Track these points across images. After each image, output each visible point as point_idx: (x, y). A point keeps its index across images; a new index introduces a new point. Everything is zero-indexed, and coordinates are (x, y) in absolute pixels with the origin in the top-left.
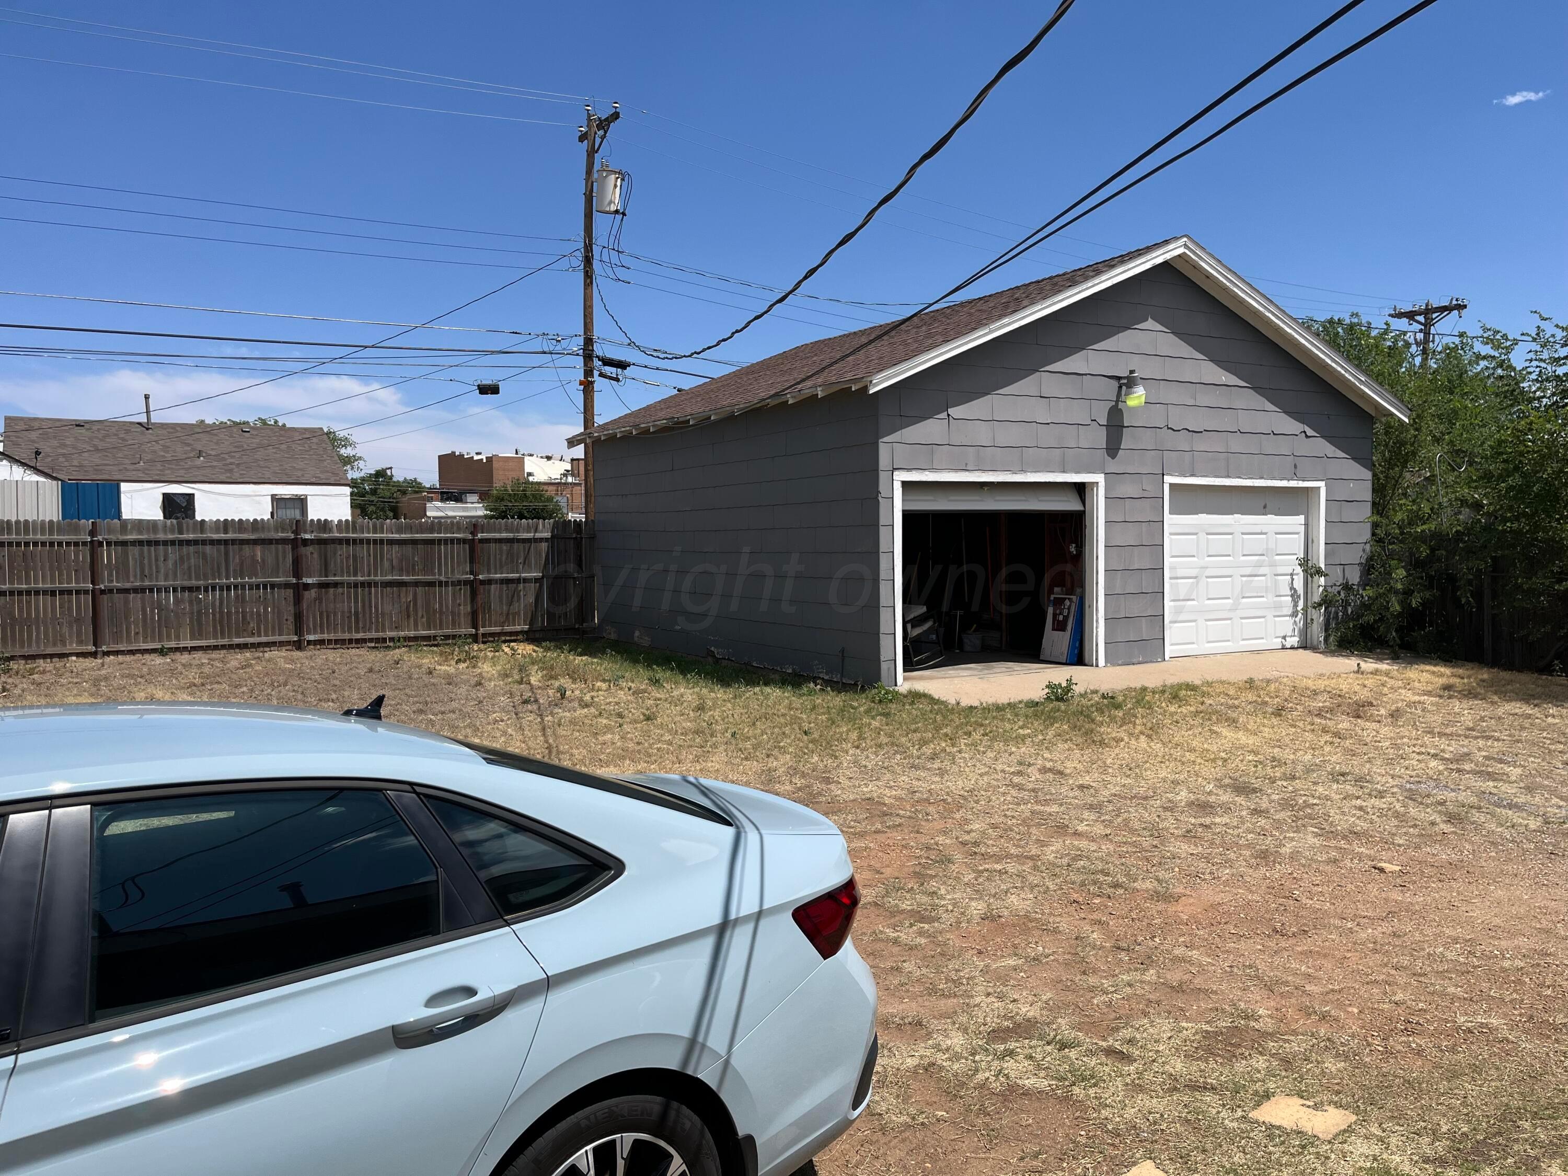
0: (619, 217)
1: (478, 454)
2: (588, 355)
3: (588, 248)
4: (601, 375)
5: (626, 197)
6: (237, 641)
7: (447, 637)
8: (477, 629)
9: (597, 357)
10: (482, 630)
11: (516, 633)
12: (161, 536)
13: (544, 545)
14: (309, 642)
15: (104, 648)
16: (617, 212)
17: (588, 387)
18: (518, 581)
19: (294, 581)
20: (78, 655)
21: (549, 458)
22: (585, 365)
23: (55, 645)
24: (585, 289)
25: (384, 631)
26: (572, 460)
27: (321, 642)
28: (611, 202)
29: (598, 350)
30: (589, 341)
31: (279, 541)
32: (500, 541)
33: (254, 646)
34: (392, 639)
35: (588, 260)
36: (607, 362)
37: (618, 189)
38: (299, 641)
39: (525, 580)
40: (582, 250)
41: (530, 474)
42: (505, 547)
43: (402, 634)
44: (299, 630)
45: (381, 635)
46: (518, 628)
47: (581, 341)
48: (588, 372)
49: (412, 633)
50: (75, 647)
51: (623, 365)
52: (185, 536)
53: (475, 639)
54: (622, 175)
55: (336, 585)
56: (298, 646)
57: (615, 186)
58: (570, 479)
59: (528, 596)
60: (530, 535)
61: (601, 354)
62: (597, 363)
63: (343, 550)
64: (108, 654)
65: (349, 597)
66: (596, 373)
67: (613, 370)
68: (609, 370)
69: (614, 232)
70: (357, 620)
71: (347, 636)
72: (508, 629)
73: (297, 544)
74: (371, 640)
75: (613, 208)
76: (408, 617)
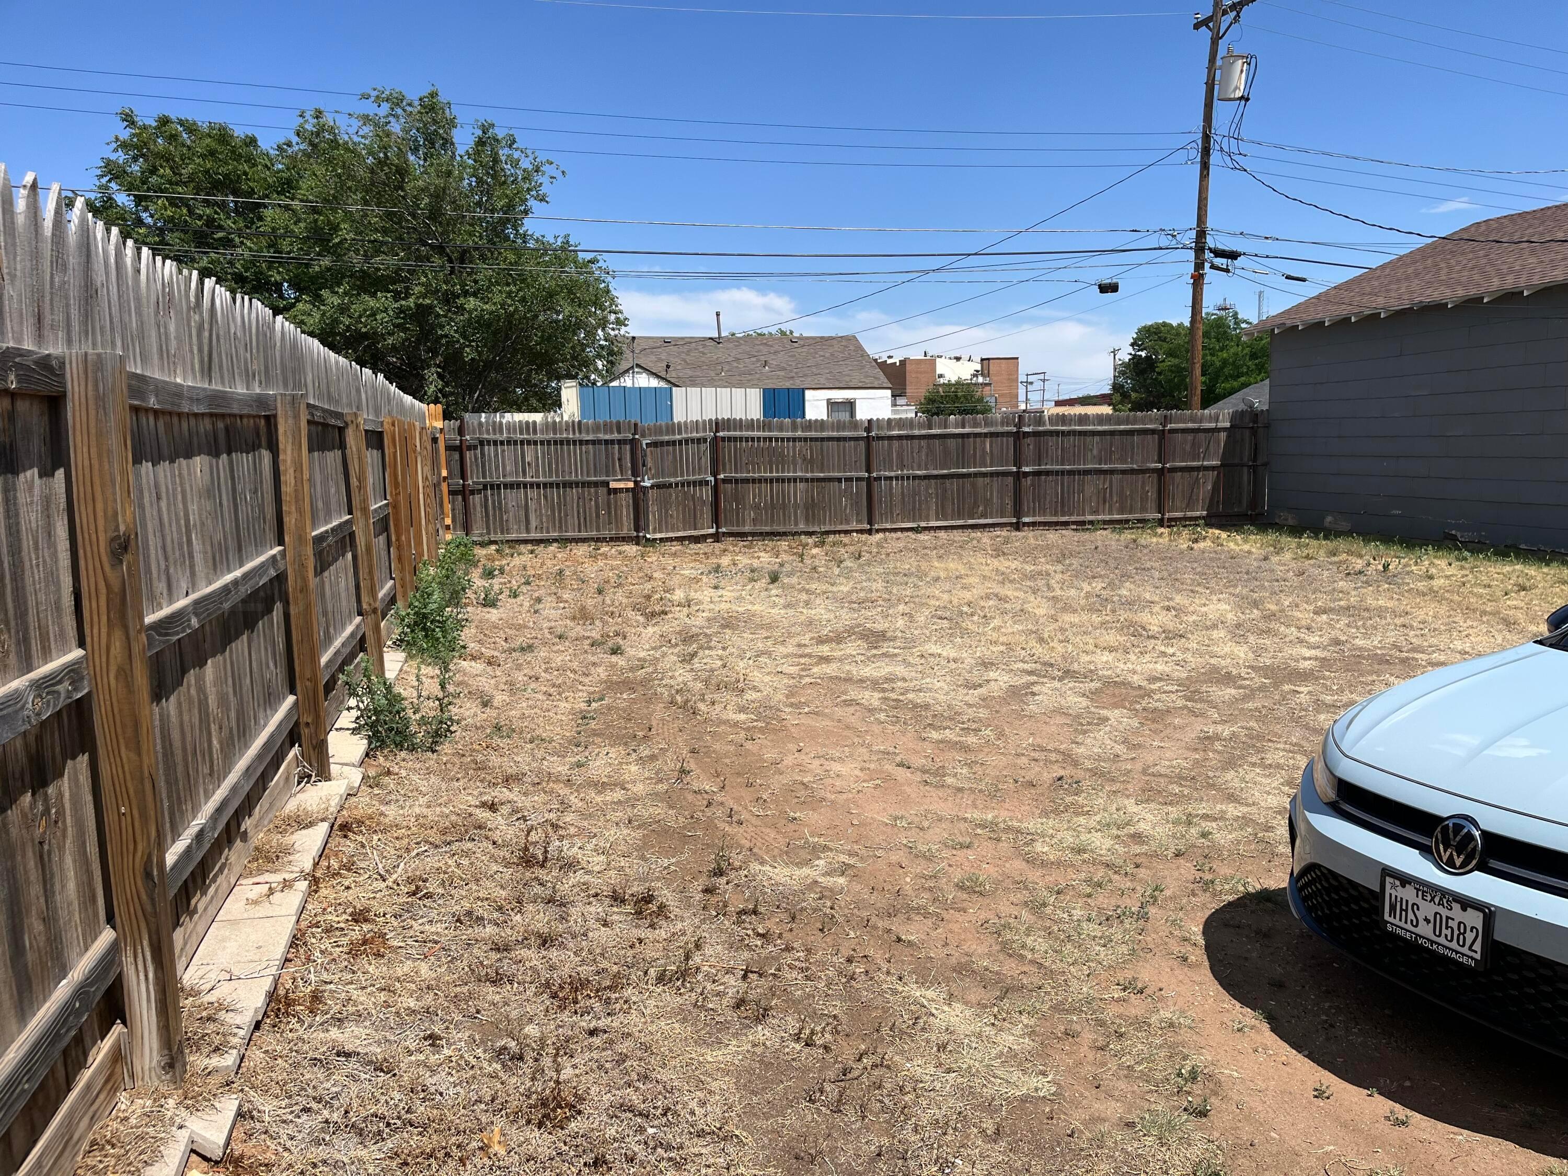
0: (1243, 102)
1: (890, 357)
2: (1200, 248)
3: (1206, 138)
4: (1213, 267)
5: (1250, 83)
6: (971, 522)
7: (1139, 521)
8: (1163, 515)
9: (1210, 249)
10: (1167, 516)
11: (1196, 518)
12: (916, 432)
13: (1223, 435)
14: (1025, 524)
15: (876, 526)
16: (1242, 98)
17: (1198, 280)
18: (1198, 469)
19: (1014, 469)
20: (857, 531)
21: (958, 359)
22: (1197, 257)
23: (841, 523)
24: (1201, 181)
25: (1084, 515)
26: (982, 360)
27: (1034, 524)
28: (1237, 88)
29: (1210, 242)
30: (1201, 234)
31: (1002, 434)
32: (1184, 431)
33: (984, 526)
34: (1091, 523)
35: (1206, 152)
36: (1219, 253)
37: (1244, 75)
38: (1018, 523)
39: (1206, 468)
40: (1200, 142)
41: (941, 376)
42: (1190, 437)
43: (1100, 517)
44: (1018, 513)
45: (1081, 518)
46: (1198, 513)
47: (1193, 234)
48: (1199, 266)
49: (1107, 517)
50: (854, 525)
51: (1233, 255)
52: (933, 431)
53: (1161, 523)
54: (1249, 59)
55: (1048, 473)
56: (1017, 527)
57: (1242, 71)
58: (980, 379)
59: (1207, 485)
60: (1213, 425)
61: (1212, 246)
62: (1208, 255)
63: (1051, 441)
64: (878, 531)
65: (1057, 484)
66: (1207, 265)
67: (1224, 261)
68: (1220, 261)
69: (1236, 120)
70: (1063, 506)
71: (1054, 519)
72: (1189, 514)
73: (1018, 436)
74: (1074, 523)
75: (1239, 94)
76: (1105, 502)
